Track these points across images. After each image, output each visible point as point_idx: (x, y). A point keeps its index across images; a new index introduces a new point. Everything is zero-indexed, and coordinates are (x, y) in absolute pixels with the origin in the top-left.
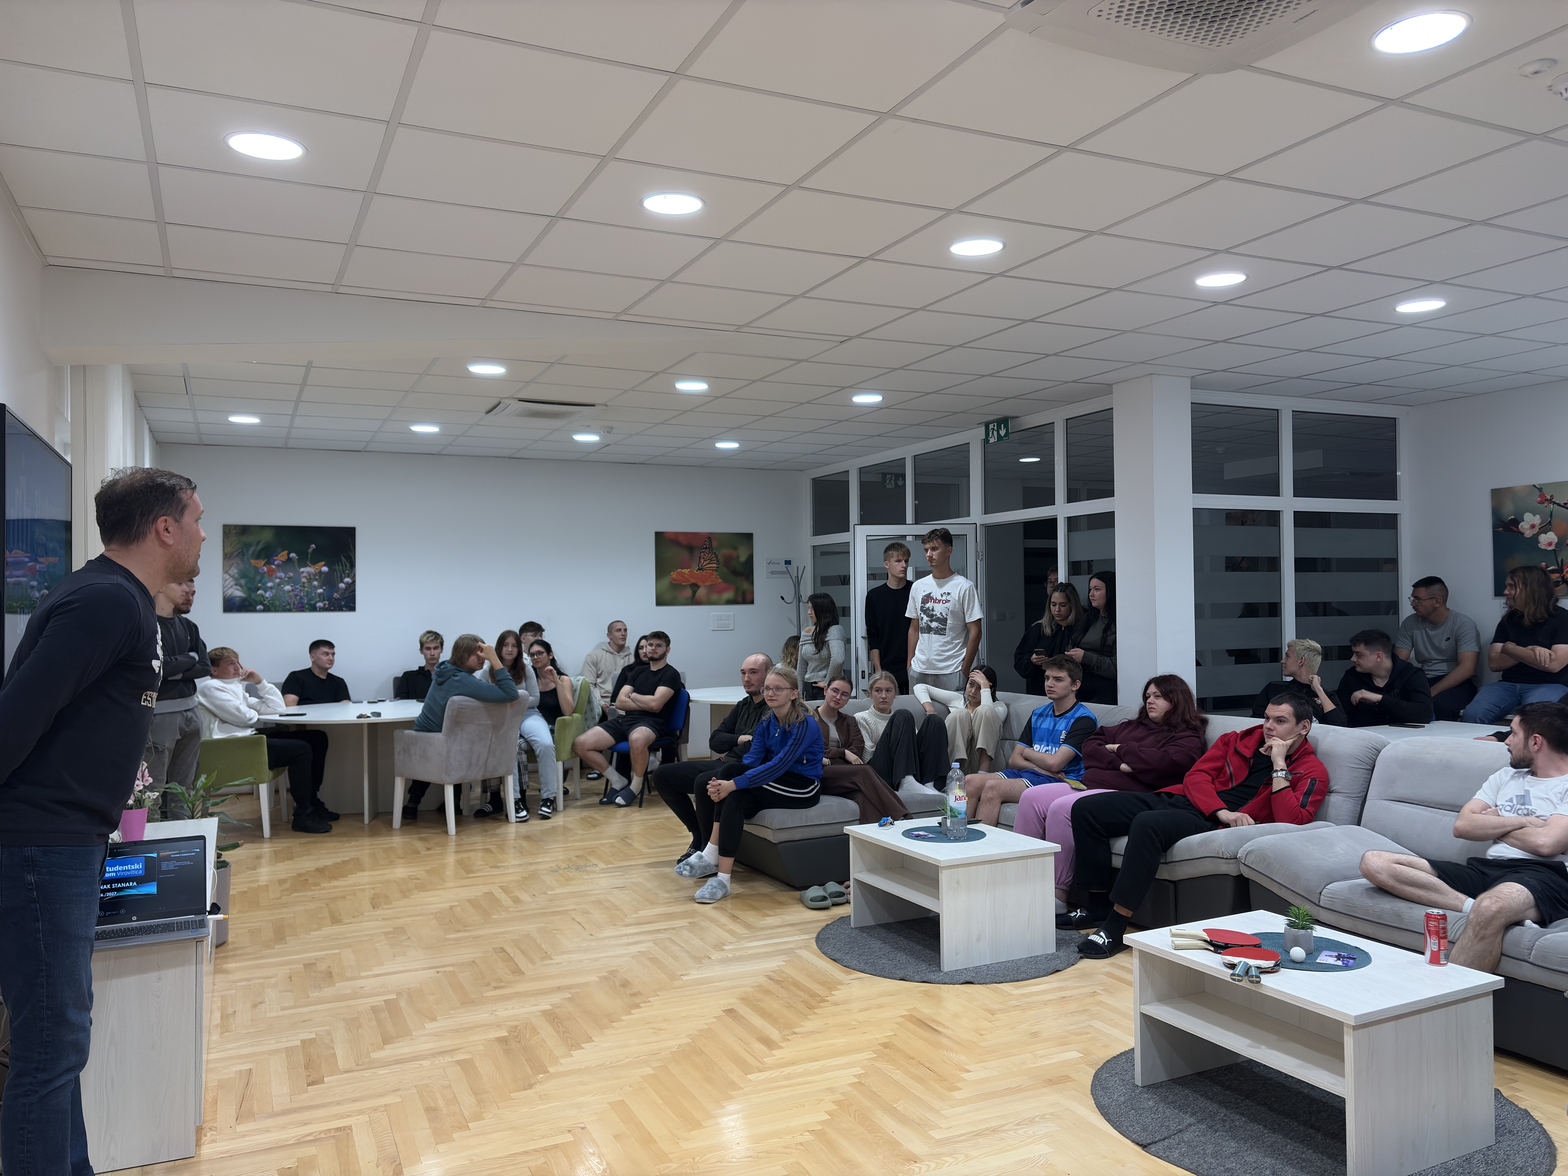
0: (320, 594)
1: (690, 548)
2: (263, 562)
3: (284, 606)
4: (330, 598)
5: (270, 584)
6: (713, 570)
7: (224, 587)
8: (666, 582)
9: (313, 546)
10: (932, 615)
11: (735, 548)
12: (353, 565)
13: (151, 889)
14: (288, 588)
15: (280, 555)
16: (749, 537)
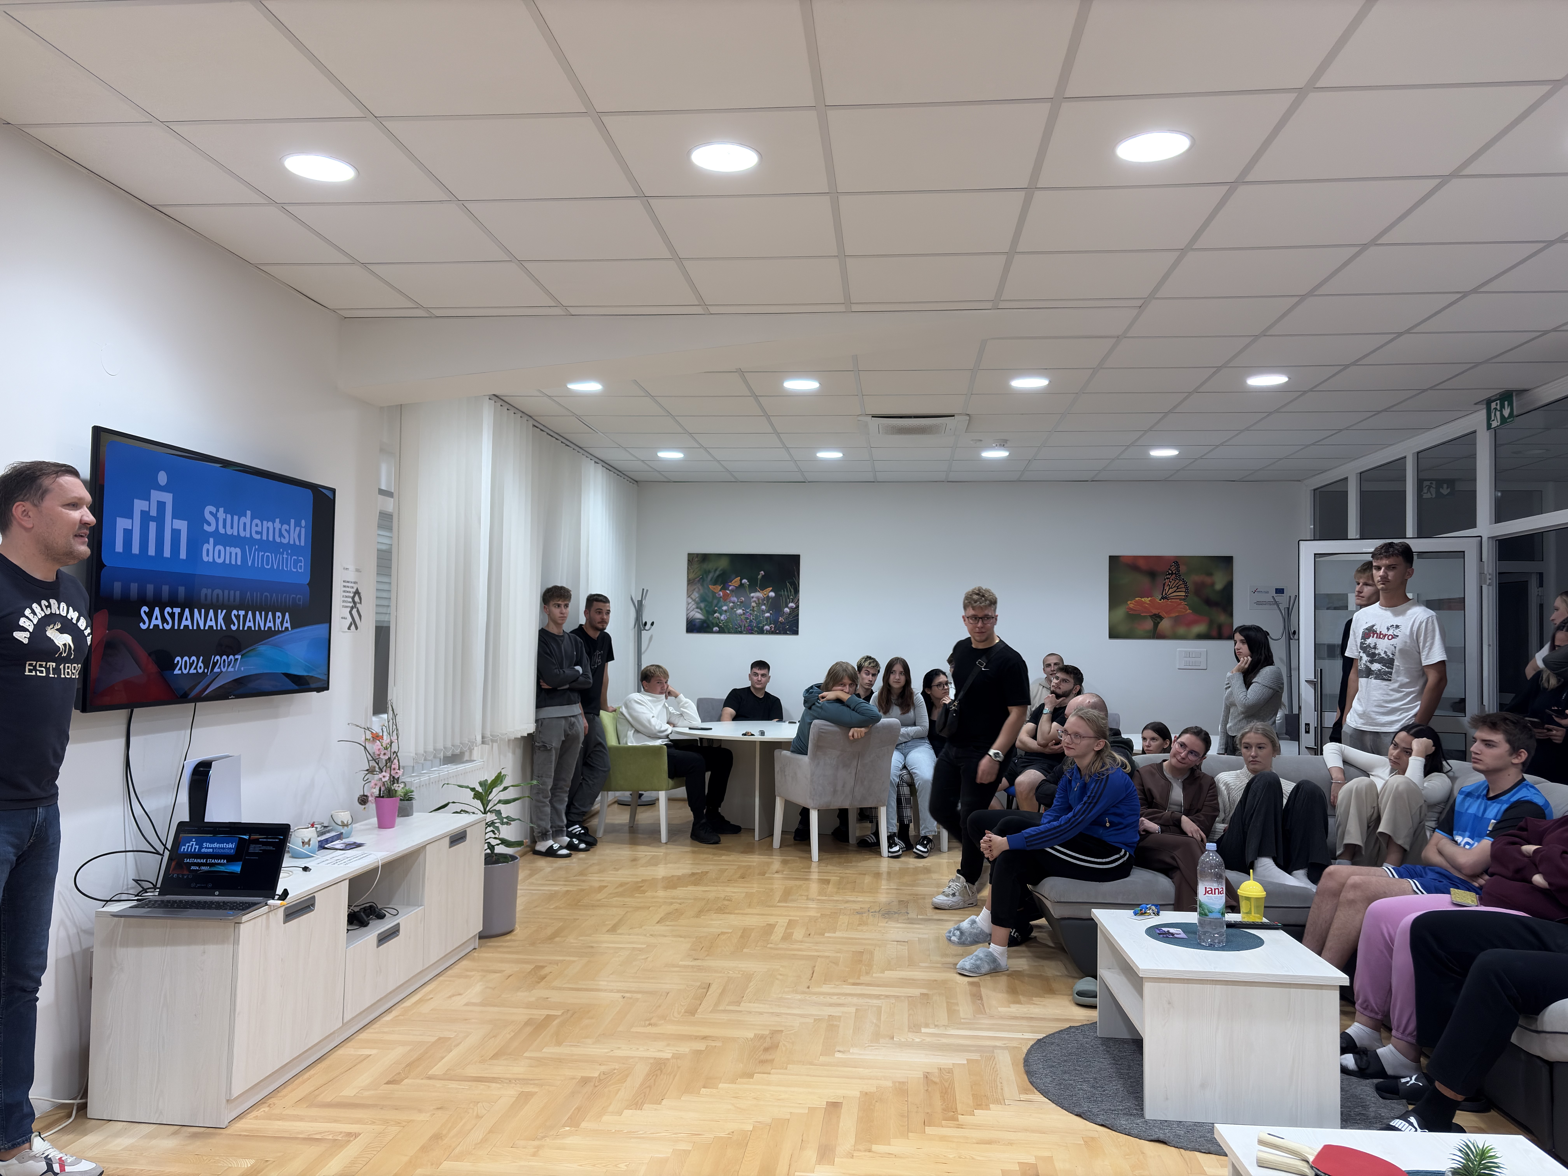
0: (767, 618)
1: (1152, 575)
2: (720, 587)
3: (736, 628)
4: (776, 622)
5: (725, 608)
6: (1181, 599)
7: (687, 610)
8: (1121, 612)
9: (762, 572)
10: (1374, 655)
11: (1210, 574)
12: (797, 591)
13: (237, 868)
14: (740, 611)
15: (734, 581)
16: (1227, 561)
